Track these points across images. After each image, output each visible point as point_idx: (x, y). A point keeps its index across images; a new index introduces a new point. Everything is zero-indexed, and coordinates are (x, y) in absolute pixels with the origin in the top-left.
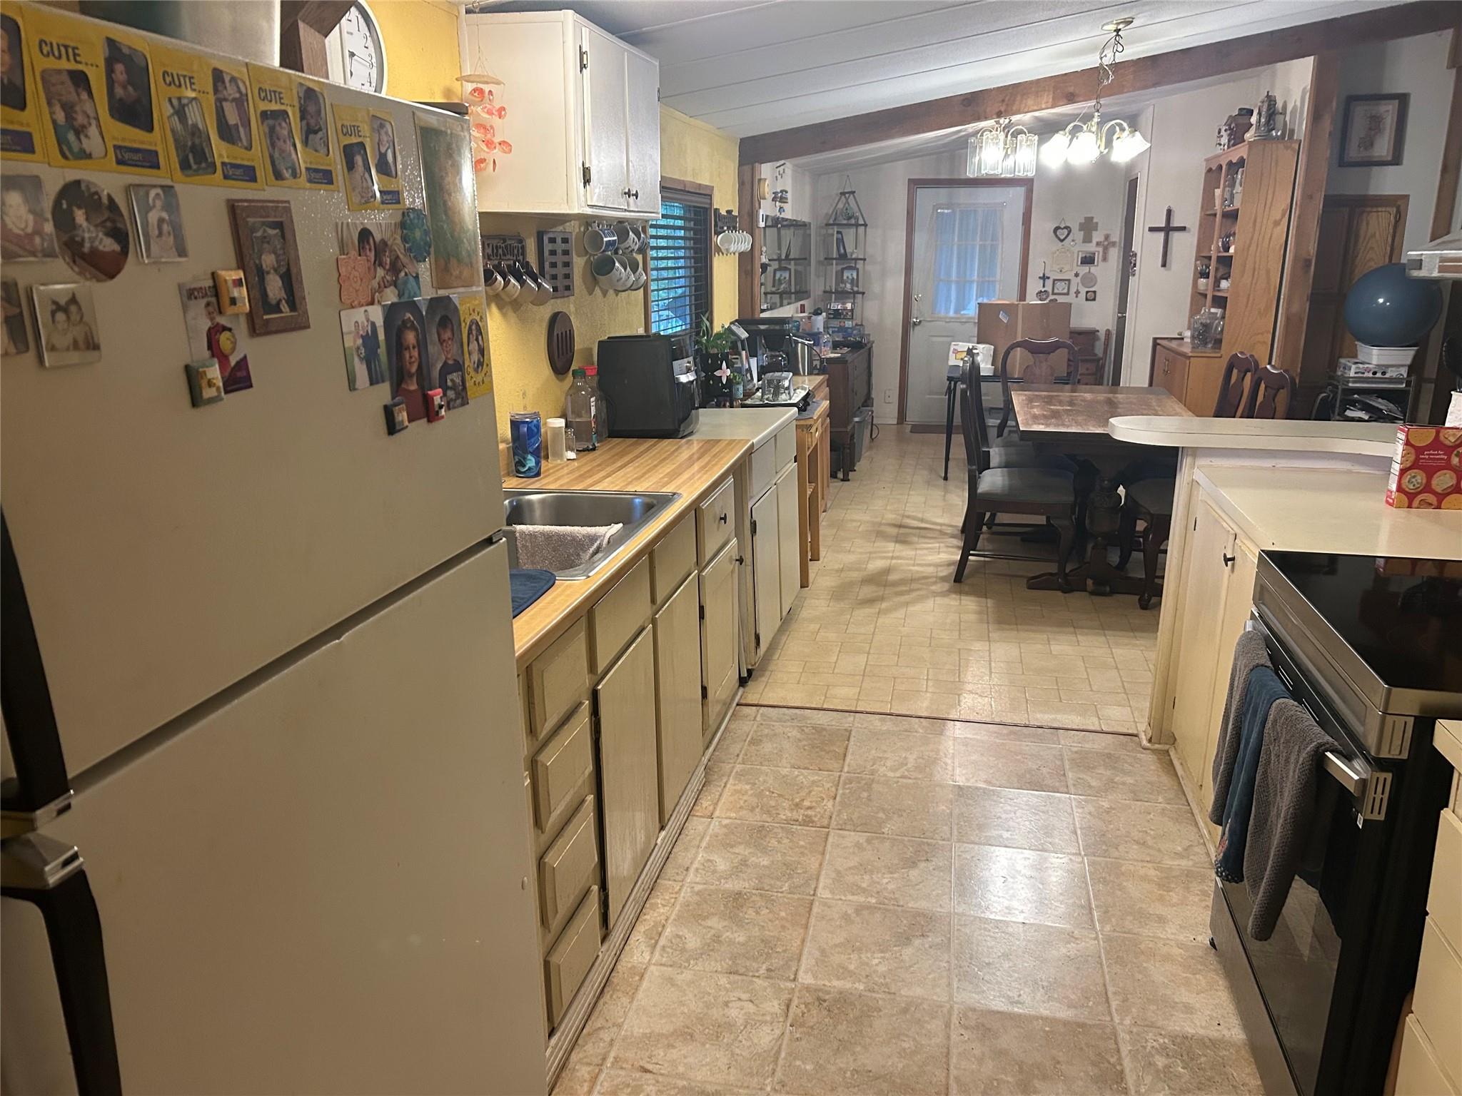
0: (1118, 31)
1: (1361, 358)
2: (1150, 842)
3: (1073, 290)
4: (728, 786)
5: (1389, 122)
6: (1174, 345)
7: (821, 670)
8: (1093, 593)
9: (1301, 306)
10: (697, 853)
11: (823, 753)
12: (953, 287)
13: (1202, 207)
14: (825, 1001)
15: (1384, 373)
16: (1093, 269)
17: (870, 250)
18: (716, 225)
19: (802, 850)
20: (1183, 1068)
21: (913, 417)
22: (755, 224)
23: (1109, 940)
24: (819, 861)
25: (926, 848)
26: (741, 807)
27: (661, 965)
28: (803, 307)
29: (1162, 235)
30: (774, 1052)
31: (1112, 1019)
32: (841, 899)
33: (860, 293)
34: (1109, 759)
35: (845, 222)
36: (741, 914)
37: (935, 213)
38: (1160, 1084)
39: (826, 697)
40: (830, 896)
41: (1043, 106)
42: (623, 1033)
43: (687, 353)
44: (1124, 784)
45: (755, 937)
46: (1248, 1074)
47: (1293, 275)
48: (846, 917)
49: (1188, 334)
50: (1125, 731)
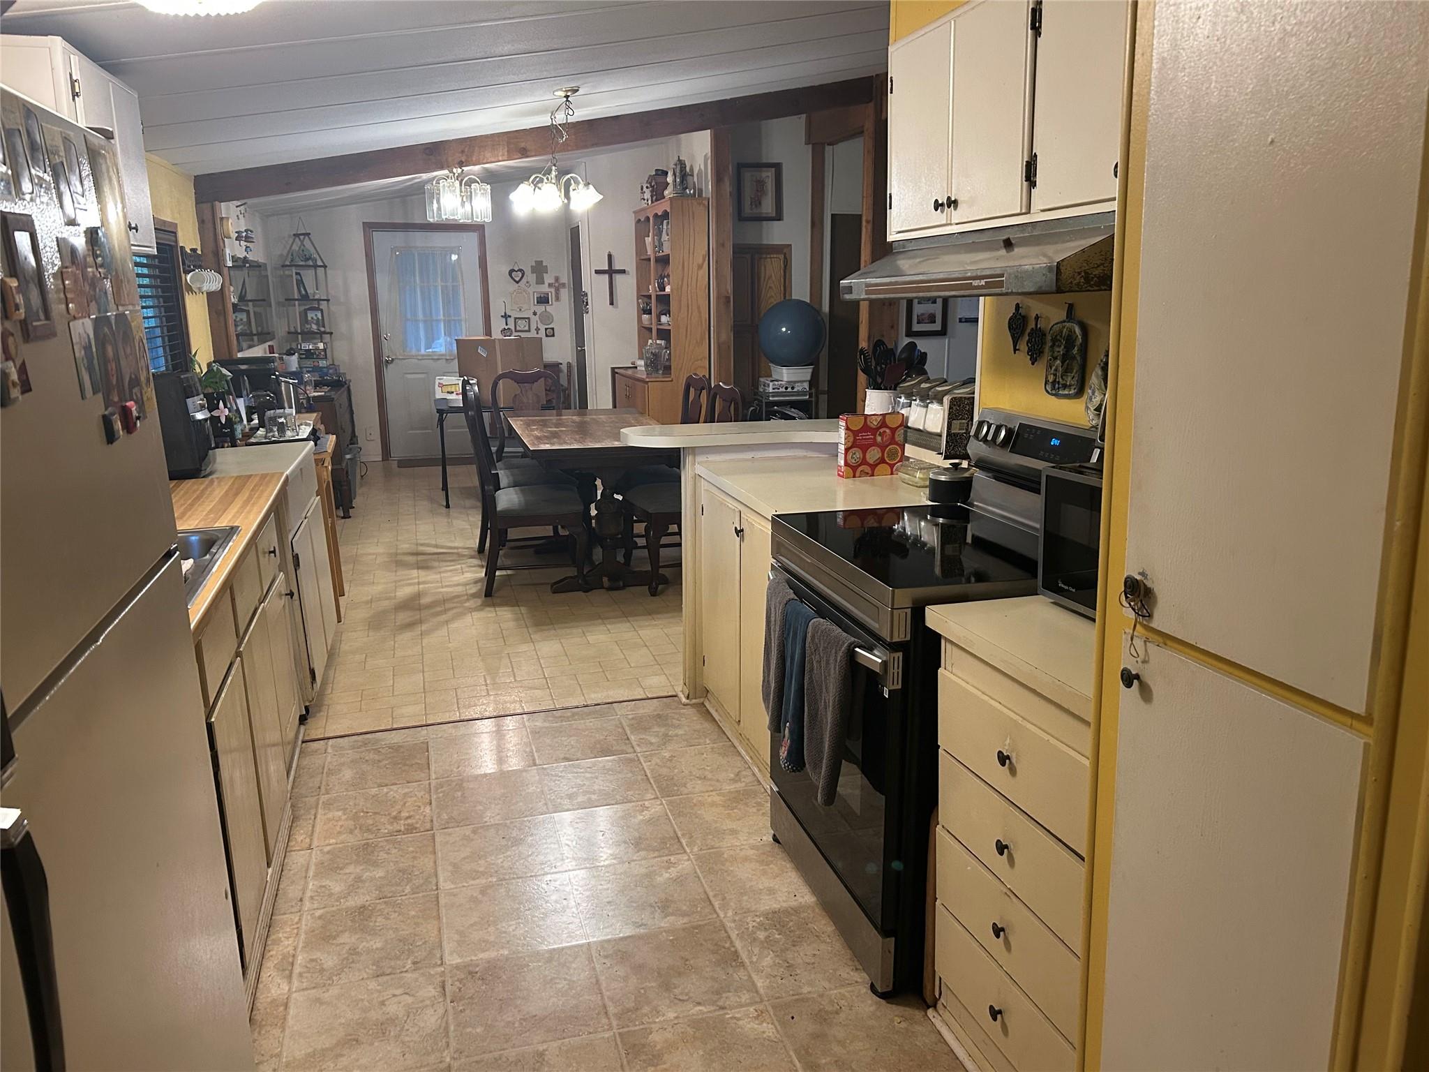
0: (567, 97)
1: (775, 376)
2: (710, 776)
3: (533, 327)
4: (319, 816)
5: (770, 186)
6: (630, 372)
7: (380, 695)
8: (610, 589)
9: (727, 336)
10: (306, 883)
11: (406, 768)
12: (421, 325)
13: (637, 253)
14: (477, 973)
15: (793, 388)
16: (549, 308)
17: (332, 292)
18: (184, 264)
19: (414, 854)
20: (779, 934)
21: (397, 453)
22: (222, 263)
23: (698, 858)
24: (432, 860)
25: (527, 824)
26: (339, 833)
27: (303, 990)
28: (271, 348)
29: (607, 276)
30: (442, 1028)
31: (718, 916)
32: (464, 886)
33: (328, 333)
34: (659, 718)
35: (302, 263)
36: (371, 924)
37: (394, 256)
38: (766, 952)
39: (393, 718)
40: (452, 886)
41: (500, 159)
42: (284, 1060)
43: (197, 390)
44: (677, 735)
45: (392, 939)
46: (825, 924)
47: (718, 311)
48: (474, 900)
49: (641, 363)
50: (666, 694)
